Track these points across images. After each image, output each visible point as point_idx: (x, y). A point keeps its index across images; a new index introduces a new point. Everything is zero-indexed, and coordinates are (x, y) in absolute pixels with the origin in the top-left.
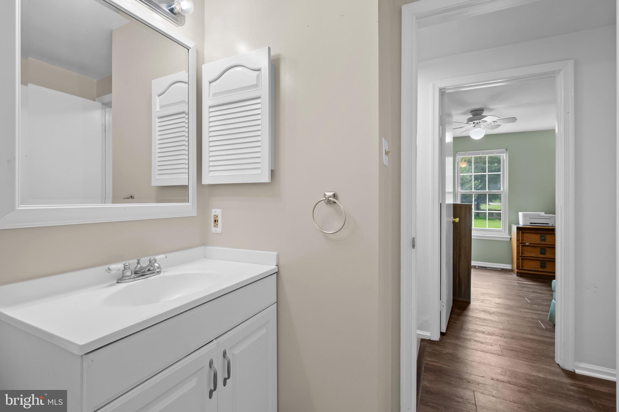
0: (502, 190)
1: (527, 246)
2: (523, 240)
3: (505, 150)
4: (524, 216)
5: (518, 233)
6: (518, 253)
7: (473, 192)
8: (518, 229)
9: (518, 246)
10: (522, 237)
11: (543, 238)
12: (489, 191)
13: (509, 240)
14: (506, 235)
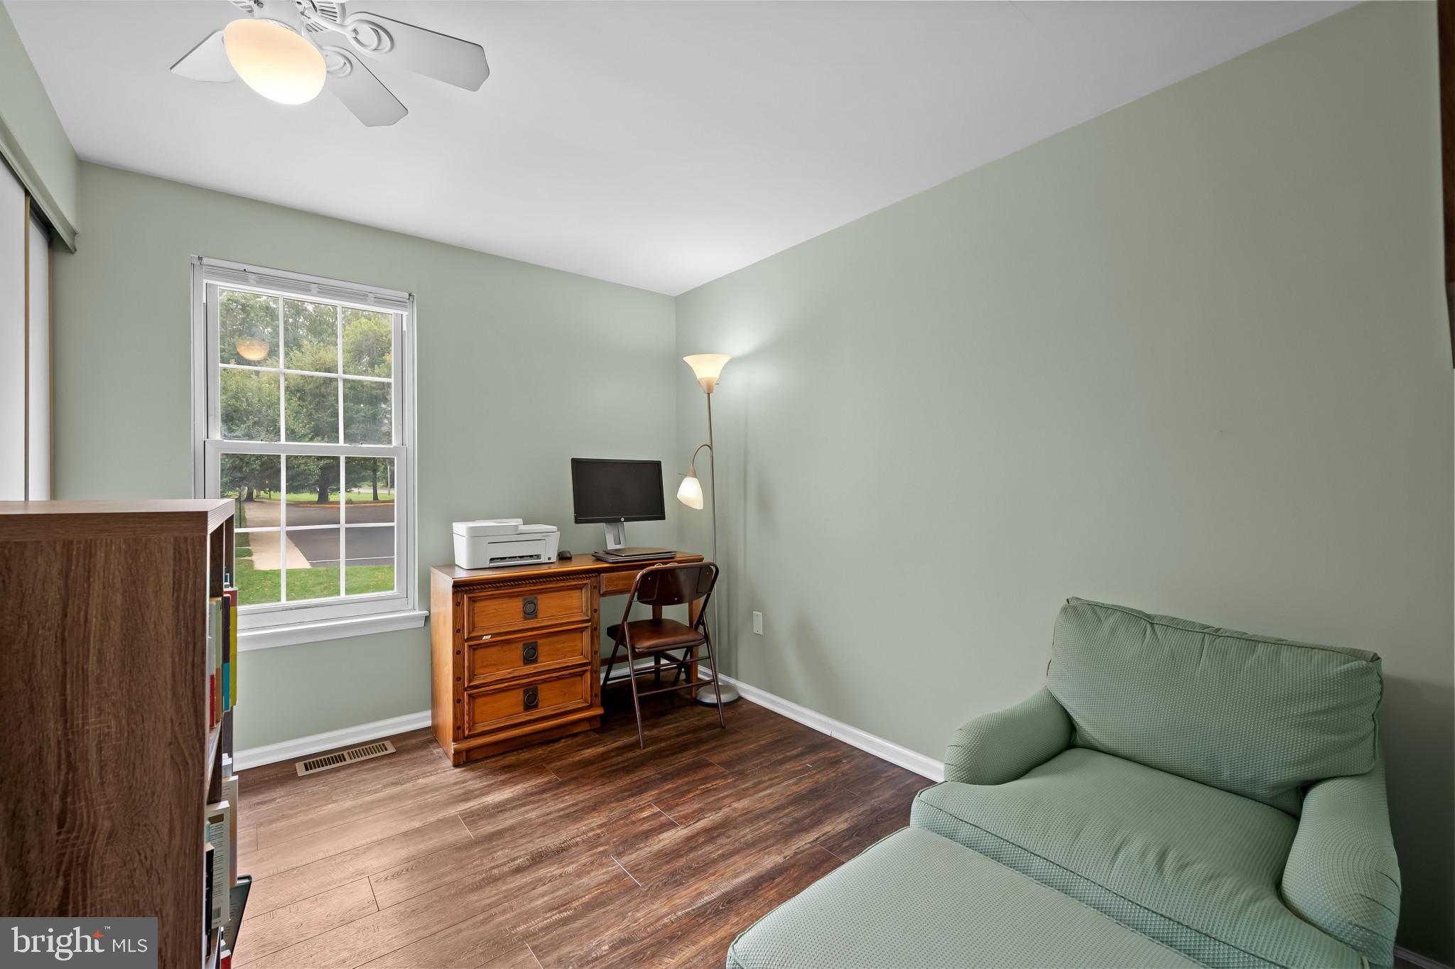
0: (395, 442)
1: (488, 645)
2: (472, 627)
3: (407, 295)
4: (475, 535)
5: (457, 604)
6: (457, 679)
7: (284, 448)
8: (459, 587)
9: (457, 653)
10: (472, 614)
11: (530, 608)
12: (347, 445)
13: (422, 623)
14: (411, 607)
